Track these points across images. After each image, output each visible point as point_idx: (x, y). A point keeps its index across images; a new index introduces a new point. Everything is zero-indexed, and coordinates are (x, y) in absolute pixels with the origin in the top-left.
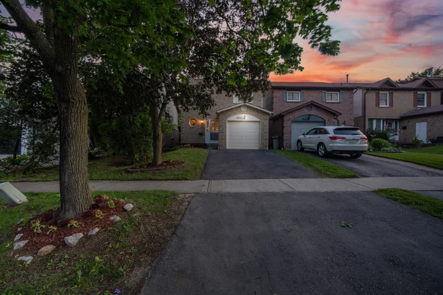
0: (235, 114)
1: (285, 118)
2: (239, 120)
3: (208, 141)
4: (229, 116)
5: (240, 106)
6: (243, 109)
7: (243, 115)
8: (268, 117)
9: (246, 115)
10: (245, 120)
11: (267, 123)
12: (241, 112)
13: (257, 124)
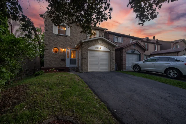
0: (94, 45)
1: (124, 50)
2: (97, 49)
3: (68, 65)
4: (90, 46)
5: (97, 40)
6: (100, 42)
7: (99, 47)
8: (114, 49)
9: (101, 46)
10: (101, 50)
11: (114, 53)
12: (98, 44)
13: (107, 54)
